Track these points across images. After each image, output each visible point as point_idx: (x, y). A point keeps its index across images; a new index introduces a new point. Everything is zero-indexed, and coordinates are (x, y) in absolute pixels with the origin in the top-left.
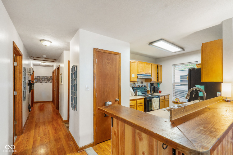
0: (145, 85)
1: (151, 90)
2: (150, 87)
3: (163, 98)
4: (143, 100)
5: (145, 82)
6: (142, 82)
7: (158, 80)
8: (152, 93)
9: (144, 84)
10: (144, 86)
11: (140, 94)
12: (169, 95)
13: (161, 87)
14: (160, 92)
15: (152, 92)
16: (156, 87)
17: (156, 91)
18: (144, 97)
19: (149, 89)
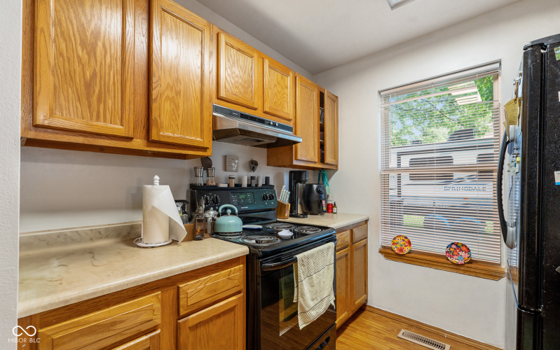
0: (267, 179)
1: (292, 200)
2: (290, 190)
3: (348, 239)
4: (238, 271)
5: (268, 164)
6: (253, 165)
7: (322, 159)
8: (297, 216)
9: (264, 172)
10: (261, 182)
11: (232, 223)
12: (366, 221)
13: (334, 189)
14: (330, 208)
15: (300, 212)
16: (315, 187)
17: (315, 206)
18: (244, 250)
19: (284, 195)
